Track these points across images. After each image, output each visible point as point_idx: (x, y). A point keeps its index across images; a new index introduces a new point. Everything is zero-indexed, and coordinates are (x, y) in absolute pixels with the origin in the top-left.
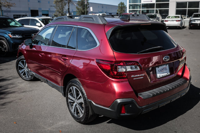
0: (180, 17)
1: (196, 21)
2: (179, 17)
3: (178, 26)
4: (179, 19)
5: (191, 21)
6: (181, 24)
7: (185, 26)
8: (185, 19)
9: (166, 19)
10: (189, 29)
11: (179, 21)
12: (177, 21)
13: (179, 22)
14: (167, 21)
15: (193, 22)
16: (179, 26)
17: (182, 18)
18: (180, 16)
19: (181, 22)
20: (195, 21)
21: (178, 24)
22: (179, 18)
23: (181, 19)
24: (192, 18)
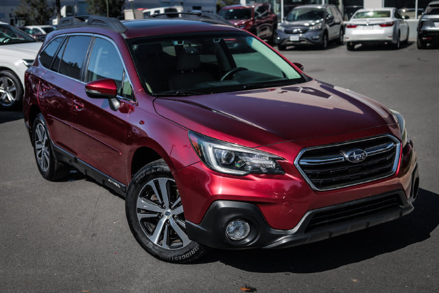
0: (392, 14)
1: (436, 24)
2: (388, 14)
3: (386, 41)
4: (390, 20)
5: (422, 24)
6: (397, 34)
7: (410, 40)
8: (408, 20)
9: (352, 21)
10: (419, 48)
11: (388, 25)
12: (382, 25)
13: (390, 30)
14: (354, 26)
15: (429, 28)
16: (389, 42)
17: (397, 15)
18: (391, 10)
19: (395, 30)
20: (433, 26)
21: (385, 35)
22: (389, 16)
23: (395, 19)
24: (426, 17)
